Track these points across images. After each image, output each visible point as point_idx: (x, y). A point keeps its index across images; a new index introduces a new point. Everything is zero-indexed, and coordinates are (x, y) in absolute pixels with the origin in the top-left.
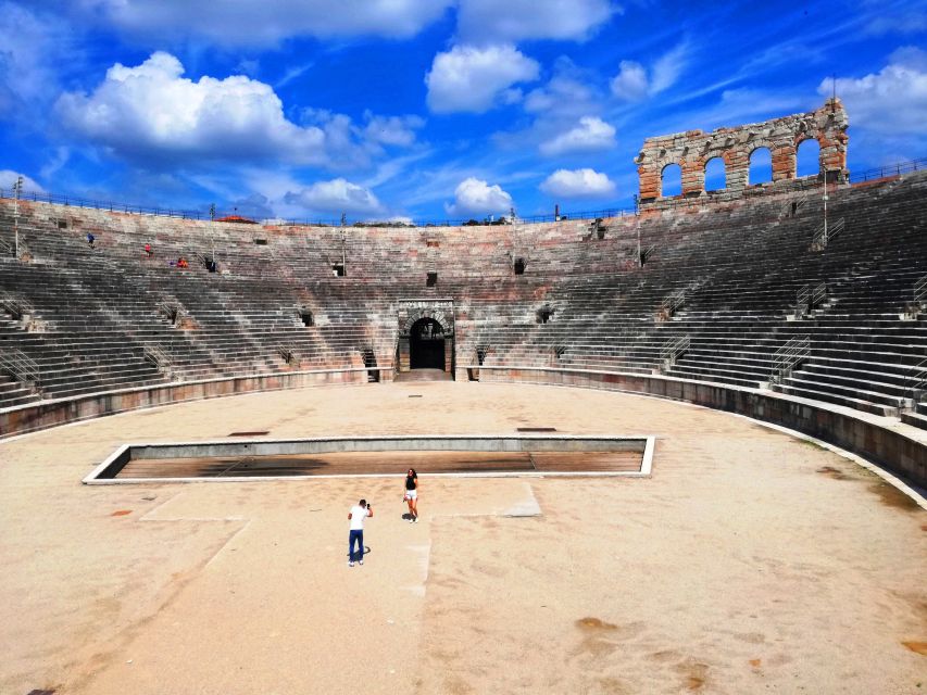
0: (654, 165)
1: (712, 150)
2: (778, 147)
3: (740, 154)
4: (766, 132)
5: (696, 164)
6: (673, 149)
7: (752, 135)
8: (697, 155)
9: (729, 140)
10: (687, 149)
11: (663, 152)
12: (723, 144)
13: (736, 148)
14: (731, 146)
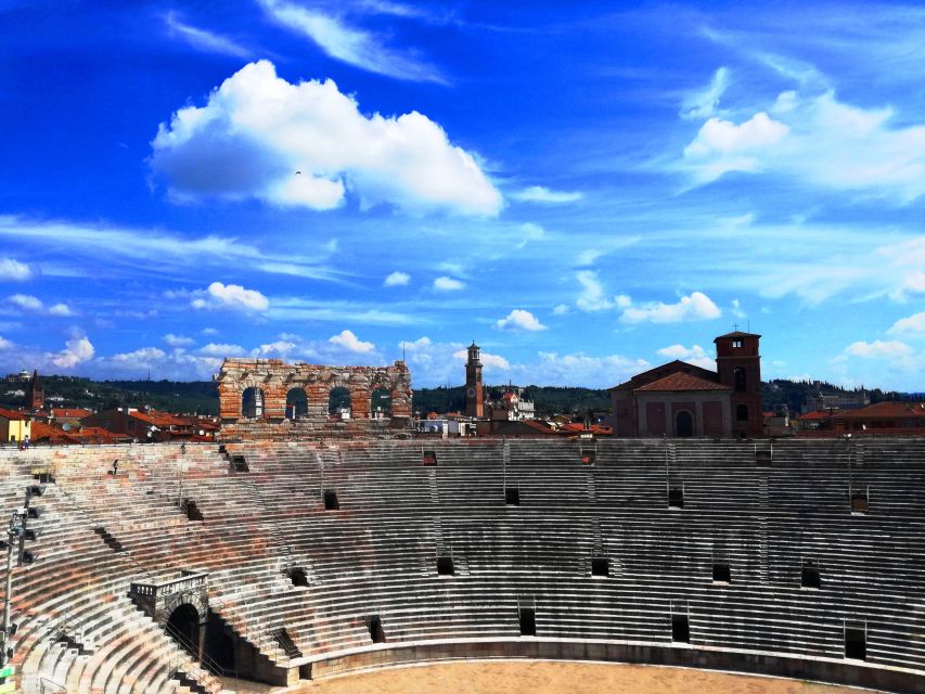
0: (236, 386)
1: (295, 381)
2: (357, 390)
3: (322, 390)
4: (346, 375)
5: (279, 391)
6: (256, 373)
7: (334, 376)
8: (280, 383)
9: (313, 375)
10: (270, 376)
11: (245, 375)
12: (306, 378)
13: (317, 384)
14: (313, 382)
